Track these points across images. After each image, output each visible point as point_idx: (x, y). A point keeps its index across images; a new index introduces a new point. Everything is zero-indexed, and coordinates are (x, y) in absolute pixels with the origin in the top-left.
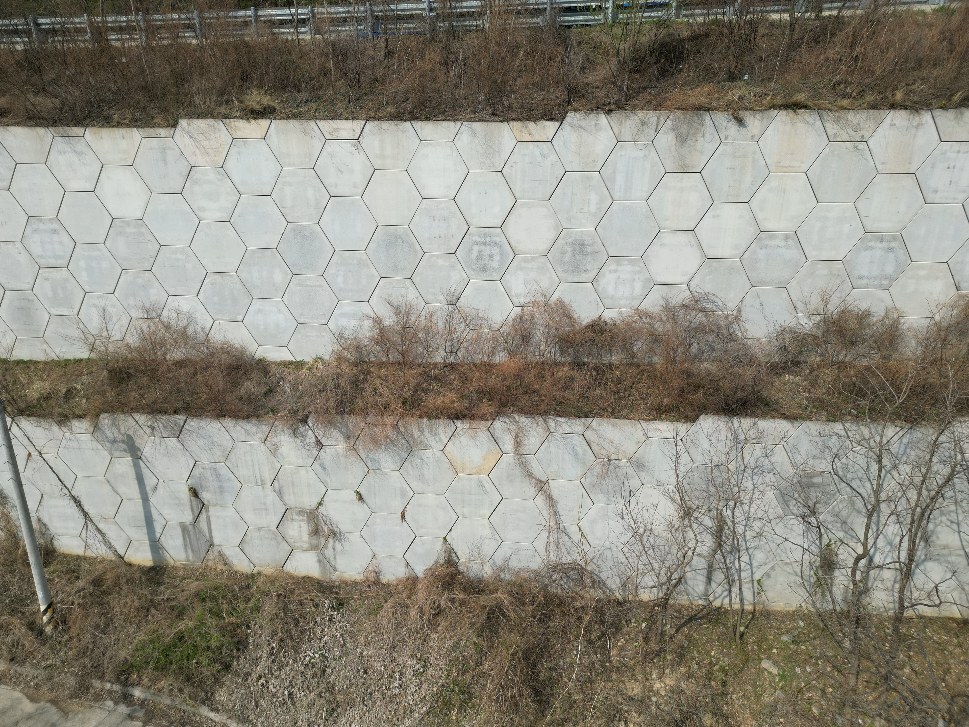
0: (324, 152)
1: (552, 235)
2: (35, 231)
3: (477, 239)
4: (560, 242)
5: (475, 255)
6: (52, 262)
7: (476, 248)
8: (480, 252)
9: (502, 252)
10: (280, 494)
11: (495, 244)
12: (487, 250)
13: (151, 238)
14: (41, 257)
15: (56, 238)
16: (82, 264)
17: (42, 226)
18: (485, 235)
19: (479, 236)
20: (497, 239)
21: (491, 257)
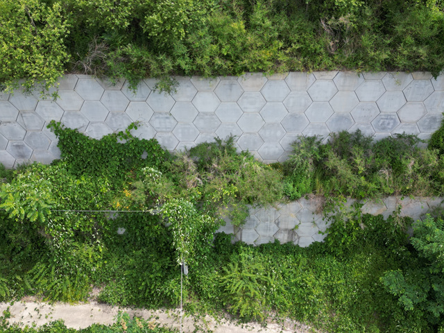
0: (314, 85)
1: (422, 114)
2: (156, 118)
3: (383, 117)
4: (425, 118)
5: (381, 123)
6: (164, 130)
7: (382, 120)
8: (384, 122)
9: (395, 122)
10: (278, 224)
11: (392, 119)
12: (387, 121)
13: (217, 120)
14: (159, 128)
15: (168, 120)
16: (180, 131)
17: (161, 116)
18: (388, 115)
19: (385, 116)
20: (394, 117)
21: (389, 124)
